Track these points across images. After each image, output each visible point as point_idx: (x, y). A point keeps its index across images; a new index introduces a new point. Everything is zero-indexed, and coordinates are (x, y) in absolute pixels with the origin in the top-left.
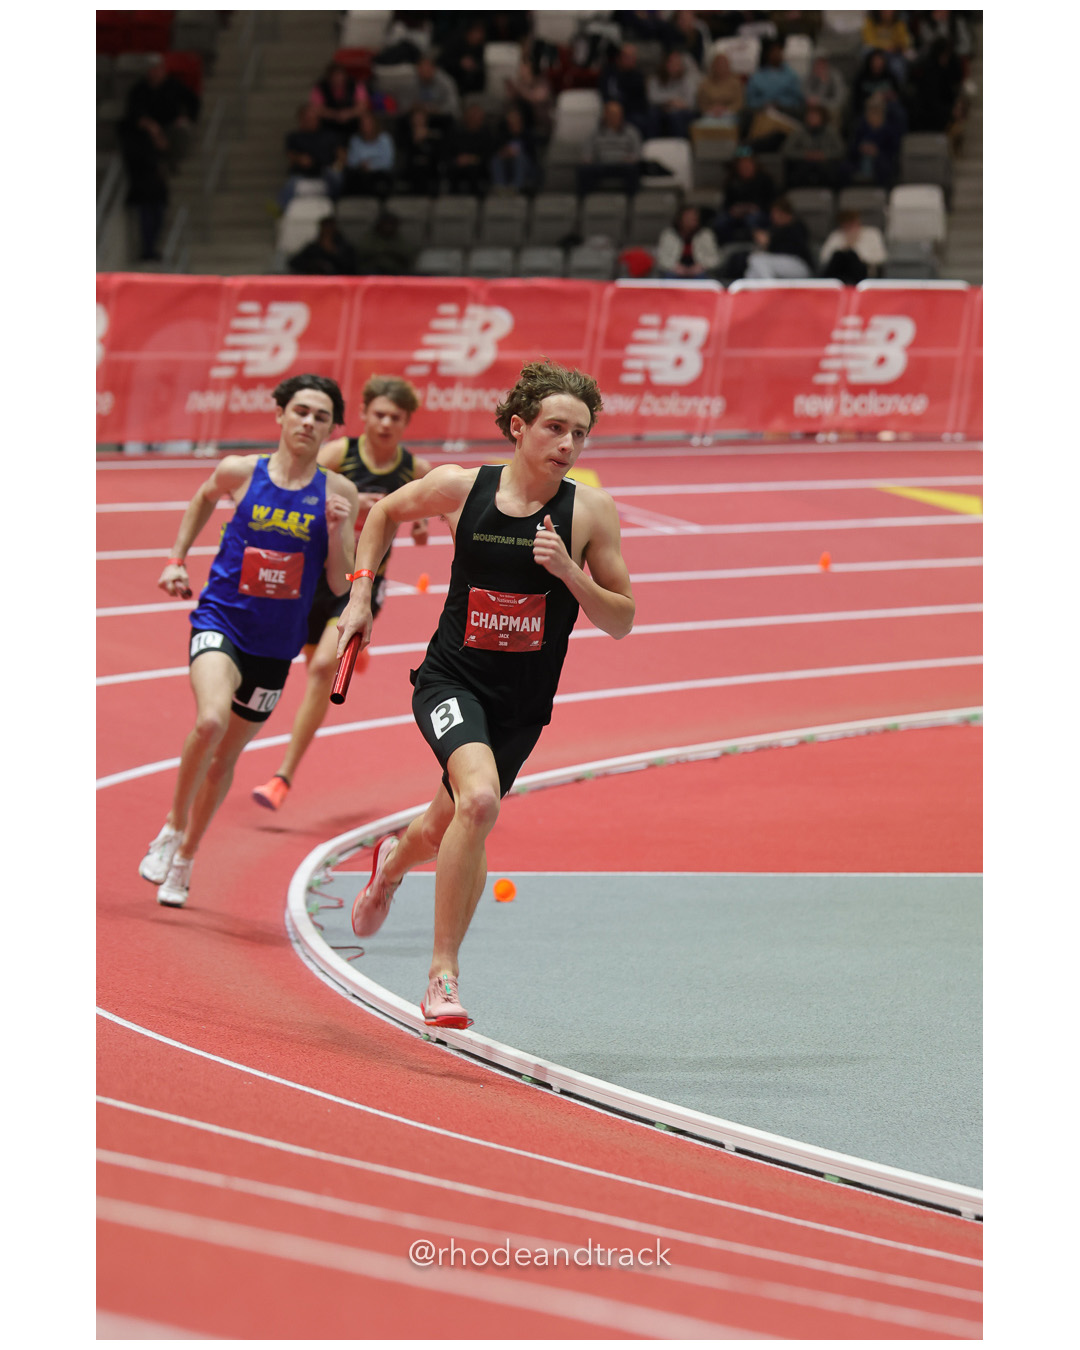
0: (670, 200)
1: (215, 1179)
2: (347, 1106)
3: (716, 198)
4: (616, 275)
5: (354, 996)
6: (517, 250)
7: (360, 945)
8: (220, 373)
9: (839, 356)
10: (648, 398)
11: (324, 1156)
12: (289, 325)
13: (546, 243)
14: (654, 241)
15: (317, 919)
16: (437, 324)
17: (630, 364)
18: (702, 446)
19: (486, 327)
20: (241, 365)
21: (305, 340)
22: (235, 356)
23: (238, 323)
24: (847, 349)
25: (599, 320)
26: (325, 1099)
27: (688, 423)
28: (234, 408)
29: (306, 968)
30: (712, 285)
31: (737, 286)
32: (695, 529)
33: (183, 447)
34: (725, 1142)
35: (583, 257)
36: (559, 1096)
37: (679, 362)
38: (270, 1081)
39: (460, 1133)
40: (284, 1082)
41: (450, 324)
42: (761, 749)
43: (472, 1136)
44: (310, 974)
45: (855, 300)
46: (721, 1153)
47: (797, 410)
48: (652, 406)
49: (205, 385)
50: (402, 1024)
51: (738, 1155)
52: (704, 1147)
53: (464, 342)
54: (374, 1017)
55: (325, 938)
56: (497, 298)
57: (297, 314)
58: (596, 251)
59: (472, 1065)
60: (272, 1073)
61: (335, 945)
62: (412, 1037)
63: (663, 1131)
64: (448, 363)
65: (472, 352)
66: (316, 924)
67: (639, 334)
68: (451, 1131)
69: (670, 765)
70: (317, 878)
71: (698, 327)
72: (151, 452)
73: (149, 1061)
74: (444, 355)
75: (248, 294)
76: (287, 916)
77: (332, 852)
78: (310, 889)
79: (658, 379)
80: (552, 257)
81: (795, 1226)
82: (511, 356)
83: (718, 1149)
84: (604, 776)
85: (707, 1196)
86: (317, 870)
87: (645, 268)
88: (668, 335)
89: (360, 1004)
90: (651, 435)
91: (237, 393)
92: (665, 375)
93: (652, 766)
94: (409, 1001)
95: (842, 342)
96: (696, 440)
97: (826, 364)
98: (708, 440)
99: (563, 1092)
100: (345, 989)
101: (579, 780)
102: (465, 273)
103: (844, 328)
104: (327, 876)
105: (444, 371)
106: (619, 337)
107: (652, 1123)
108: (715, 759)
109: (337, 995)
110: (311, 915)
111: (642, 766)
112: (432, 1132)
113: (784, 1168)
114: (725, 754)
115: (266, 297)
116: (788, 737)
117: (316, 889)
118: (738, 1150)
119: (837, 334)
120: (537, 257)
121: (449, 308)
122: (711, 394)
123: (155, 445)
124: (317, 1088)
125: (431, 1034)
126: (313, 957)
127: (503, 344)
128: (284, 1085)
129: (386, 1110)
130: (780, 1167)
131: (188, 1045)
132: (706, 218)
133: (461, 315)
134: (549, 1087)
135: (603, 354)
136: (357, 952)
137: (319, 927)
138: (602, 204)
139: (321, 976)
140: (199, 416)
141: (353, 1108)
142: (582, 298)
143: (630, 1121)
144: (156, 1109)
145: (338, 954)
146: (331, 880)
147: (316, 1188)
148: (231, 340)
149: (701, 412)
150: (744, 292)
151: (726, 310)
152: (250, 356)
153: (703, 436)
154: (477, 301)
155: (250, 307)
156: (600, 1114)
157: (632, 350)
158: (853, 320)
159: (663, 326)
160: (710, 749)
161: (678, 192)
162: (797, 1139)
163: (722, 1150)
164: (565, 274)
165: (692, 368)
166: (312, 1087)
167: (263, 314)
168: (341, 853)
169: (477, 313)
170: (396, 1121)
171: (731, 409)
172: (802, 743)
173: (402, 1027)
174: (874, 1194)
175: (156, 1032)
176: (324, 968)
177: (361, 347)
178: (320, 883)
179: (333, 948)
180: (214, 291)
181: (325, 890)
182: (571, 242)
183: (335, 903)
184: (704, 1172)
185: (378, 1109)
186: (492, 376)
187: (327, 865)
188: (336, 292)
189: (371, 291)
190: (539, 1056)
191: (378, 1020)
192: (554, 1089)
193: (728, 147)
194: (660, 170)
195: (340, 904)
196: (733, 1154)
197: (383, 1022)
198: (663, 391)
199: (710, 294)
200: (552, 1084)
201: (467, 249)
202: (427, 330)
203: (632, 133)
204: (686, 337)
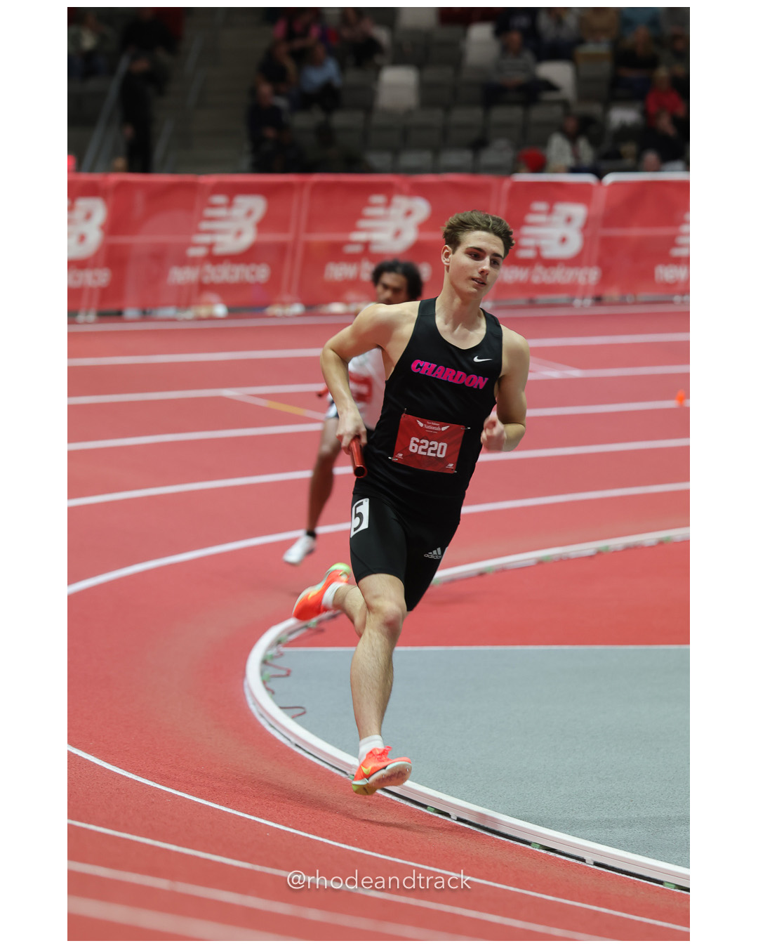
0: (558, 111)
1: (162, 884)
2: (284, 831)
3: (594, 109)
5: (297, 745)
6: (436, 151)
7: (303, 706)
8: (194, 252)
10: (539, 269)
11: (258, 868)
12: (250, 213)
13: (459, 146)
14: (544, 143)
15: (269, 685)
16: (369, 211)
17: (524, 242)
18: (582, 306)
19: (409, 213)
20: (211, 246)
21: (262, 226)
22: (206, 239)
23: (209, 212)
25: (499, 206)
26: (266, 825)
27: (572, 288)
28: (206, 280)
29: (259, 724)
30: (588, 178)
31: (610, 179)
32: (576, 373)
33: (170, 312)
34: (585, 857)
35: (489, 156)
36: (456, 822)
37: (564, 240)
38: (224, 811)
39: (373, 851)
40: (235, 812)
41: (379, 211)
42: (628, 549)
43: (381, 854)
44: (263, 729)
46: (582, 866)
47: (657, 277)
48: (540, 275)
49: (184, 261)
50: (333, 767)
51: (596, 868)
53: (391, 226)
54: (311, 762)
55: (275, 701)
56: (418, 191)
57: (256, 205)
58: (499, 152)
59: (387, 798)
60: (227, 805)
61: (283, 705)
62: (341, 777)
63: (537, 850)
64: (378, 243)
65: (398, 234)
66: (268, 689)
67: (531, 218)
68: (365, 849)
69: (555, 562)
70: (271, 652)
71: (578, 212)
72: (145, 315)
73: (128, 796)
74: (375, 236)
75: (218, 189)
76: (245, 683)
77: (283, 632)
78: (264, 662)
79: (548, 253)
80: (464, 157)
81: (633, 920)
82: (430, 236)
83: (581, 863)
84: (502, 571)
85: (565, 898)
86: (271, 646)
87: (539, 165)
88: (555, 218)
89: (300, 752)
90: (542, 298)
91: (209, 268)
92: (553, 250)
93: (540, 562)
94: (340, 749)
96: (577, 302)
97: (681, 240)
98: (588, 302)
99: (459, 820)
100: (289, 740)
101: (482, 574)
102: (395, 170)
104: (279, 652)
105: (376, 248)
106: (517, 217)
107: (529, 843)
108: (591, 557)
109: (283, 745)
110: (264, 682)
111: (532, 563)
112: (350, 850)
113: (634, 878)
114: (599, 553)
115: (233, 191)
116: (649, 538)
117: (269, 661)
118: (596, 864)
120: (453, 157)
121: (378, 199)
122: (590, 265)
123: (148, 311)
124: (261, 817)
126: (265, 715)
127: (422, 227)
128: (235, 815)
129: (315, 834)
130: (628, 877)
131: (161, 784)
133: (388, 204)
134: (448, 815)
136: (300, 711)
137: (271, 692)
138: (501, 114)
139: (269, 729)
140: (180, 288)
141: (289, 832)
142: (484, 190)
143: (512, 842)
144: (128, 833)
145: (285, 712)
146: (281, 654)
147: (243, 891)
148: (205, 225)
149: (581, 280)
150: (615, 184)
151: (600, 197)
152: (219, 238)
153: (583, 298)
154: (401, 192)
155: (220, 199)
157: (526, 230)
159: (550, 212)
160: (586, 548)
161: (565, 104)
162: (643, 855)
163: (583, 864)
164: (475, 170)
165: (575, 244)
166: (257, 816)
167: (230, 205)
168: (291, 633)
169: (401, 203)
170: (322, 842)
171: (605, 279)
172: (661, 543)
173: (333, 770)
175: (136, 774)
176: (273, 724)
177: (309, 230)
178: (273, 657)
179: (281, 708)
180: (192, 187)
181: (277, 662)
182: (479, 145)
183: (284, 673)
184: (567, 881)
185: (309, 833)
186: (415, 253)
187: (278, 642)
188: (289, 187)
189: (317, 186)
190: (442, 792)
191: (315, 764)
192: (452, 817)
193: (605, 68)
194: (550, 86)
195: (288, 673)
196: (592, 867)
197: (319, 766)
198: (551, 263)
199: (588, 185)
200: (451, 813)
201: (396, 152)
202: (361, 216)
203: (528, 56)
204: (569, 220)
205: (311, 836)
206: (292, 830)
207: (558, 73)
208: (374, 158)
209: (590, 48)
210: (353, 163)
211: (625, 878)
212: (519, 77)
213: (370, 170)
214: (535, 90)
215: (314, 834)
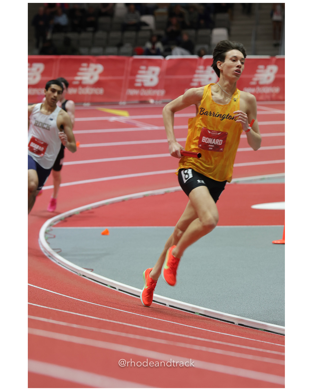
0: (148, 34)
2: (57, 294)
3: (162, 33)
4: (133, 54)
5: (59, 263)
6: (104, 47)
7: (60, 248)
9: (198, 78)
10: (143, 90)
11: (51, 308)
12: (38, 70)
13: (113, 46)
14: (144, 45)
15: (49, 241)
16: (81, 69)
17: (138, 80)
18: (158, 104)
19: (96, 70)
21: (43, 74)
24: (200, 76)
25: (128, 68)
26: (50, 292)
27: (154, 97)
31: (168, 58)
32: (156, 128)
34: (166, 303)
35: (124, 49)
37: (152, 80)
38: (34, 287)
40: (38, 287)
41: (85, 69)
42: (176, 191)
43: (93, 303)
45: (202, 62)
46: (165, 307)
48: (144, 93)
50: (73, 271)
51: (170, 307)
52: (160, 305)
53: (89, 74)
54: (64, 269)
55: (51, 247)
56: (99, 62)
57: (41, 67)
58: (127, 48)
60: (35, 285)
62: (75, 275)
64: (85, 81)
65: (92, 77)
66: (47, 243)
67: (140, 72)
68: (87, 301)
69: (150, 196)
70: (49, 229)
71: (157, 69)
74: (84, 78)
76: (39, 240)
77: (52, 221)
78: (46, 233)
79: (146, 85)
80: (114, 50)
82: (104, 78)
83: (164, 305)
84: (131, 200)
86: (48, 227)
87: (142, 53)
88: (148, 72)
89: (60, 265)
92: (148, 84)
93: (145, 196)
95: (199, 74)
97: (195, 80)
98: (160, 102)
99: (119, 290)
100: (57, 261)
101: (123, 201)
102: (89, 54)
103: (199, 69)
104: (51, 229)
105: (84, 83)
106: (134, 72)
108: (163, 195)
110: (46, 240)
111: (142, 197)
112: (81, 301)
113: (183, 311)
114: (166, 193)
115: (32, 62)
118: (170, 306)
119: (197, 71)
120: (111, 50)
121: (85, 65)
122: (161, 88)
124: (48, 289)
125: (81, 274)
126: (47, 252)
127: (101, 75)
132: (159, 38)
133: (88, 67)
134: (115, 288)
135: (130, 78)
136: (59, 250)
137: (49, 243)
138: (129, 34)
139: (49, 257)
142: (123, 61)
147: (48, 317)
149: (158, 94)
150: (170, 60)
151: (165, 65)
153: (158, 101)
154: (93, 62)
156: (130, 296)
157: (138, 76)
158: (201, 67)
159: (147, 69)
160: (161, 191)
161: (151, 30)
162: (187, 302)
163: (166, 306)
164: (118, 54)
165: (156, 81)
166: (47, 289)
167: (31, 66)
168: (55, 222)
169: (93, 66)
170: (71, 298)
171: (167, 93)
174: (209, 318)
176: (50, 255)
178: (49, 231)
179: (53, 249)
181: (50, 233)
182: (120, 45)
184: (160, 312)
186: (98, 84)
187: (50, 225)
188: (52, 60)
189: (62, 60)
190: (112, 279)
191: (66, 270)
192: (117, 289)
193: (165, 18)
194: (145, 24)
195: (54, 237)
196: (168, 307)
197: (67, 271)
198: (147, 88)
199: (160, 60)
200: (116, 287)
201: (90, 47)
202: (78, 71)
203: (137, 13)
204: (153, 72)
205: (67, 296)
206: (60, 294)
207: (148, 19)
208: (83, 50)
209: (160, 10)
210: (74, 52)
211: (181, 311)
212: (134, 21)
213: (81, 54)
214: (139, 26)
215: (68, 296)
